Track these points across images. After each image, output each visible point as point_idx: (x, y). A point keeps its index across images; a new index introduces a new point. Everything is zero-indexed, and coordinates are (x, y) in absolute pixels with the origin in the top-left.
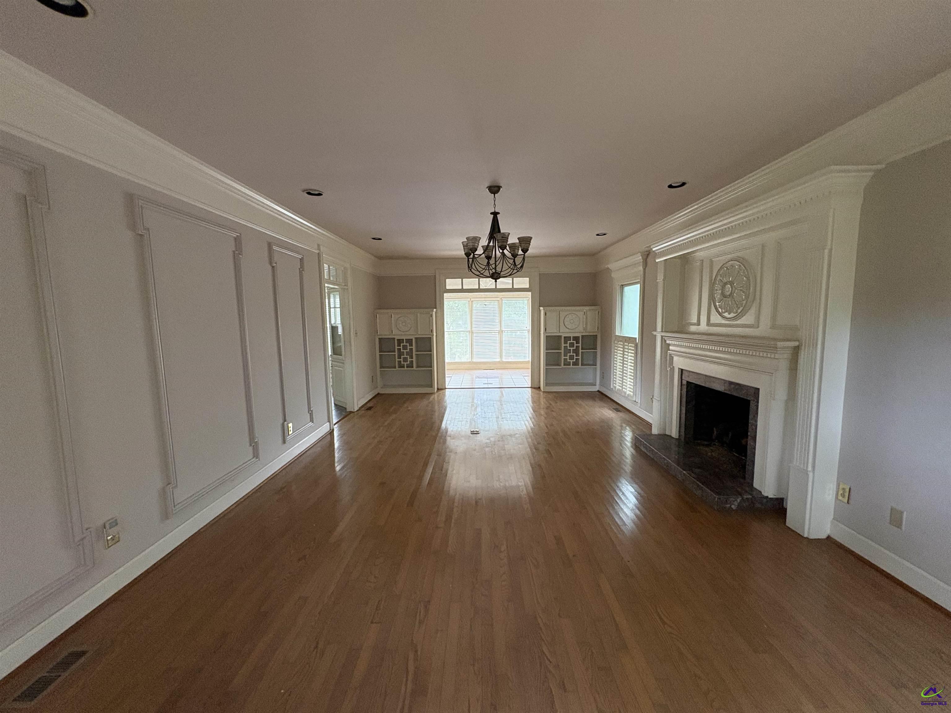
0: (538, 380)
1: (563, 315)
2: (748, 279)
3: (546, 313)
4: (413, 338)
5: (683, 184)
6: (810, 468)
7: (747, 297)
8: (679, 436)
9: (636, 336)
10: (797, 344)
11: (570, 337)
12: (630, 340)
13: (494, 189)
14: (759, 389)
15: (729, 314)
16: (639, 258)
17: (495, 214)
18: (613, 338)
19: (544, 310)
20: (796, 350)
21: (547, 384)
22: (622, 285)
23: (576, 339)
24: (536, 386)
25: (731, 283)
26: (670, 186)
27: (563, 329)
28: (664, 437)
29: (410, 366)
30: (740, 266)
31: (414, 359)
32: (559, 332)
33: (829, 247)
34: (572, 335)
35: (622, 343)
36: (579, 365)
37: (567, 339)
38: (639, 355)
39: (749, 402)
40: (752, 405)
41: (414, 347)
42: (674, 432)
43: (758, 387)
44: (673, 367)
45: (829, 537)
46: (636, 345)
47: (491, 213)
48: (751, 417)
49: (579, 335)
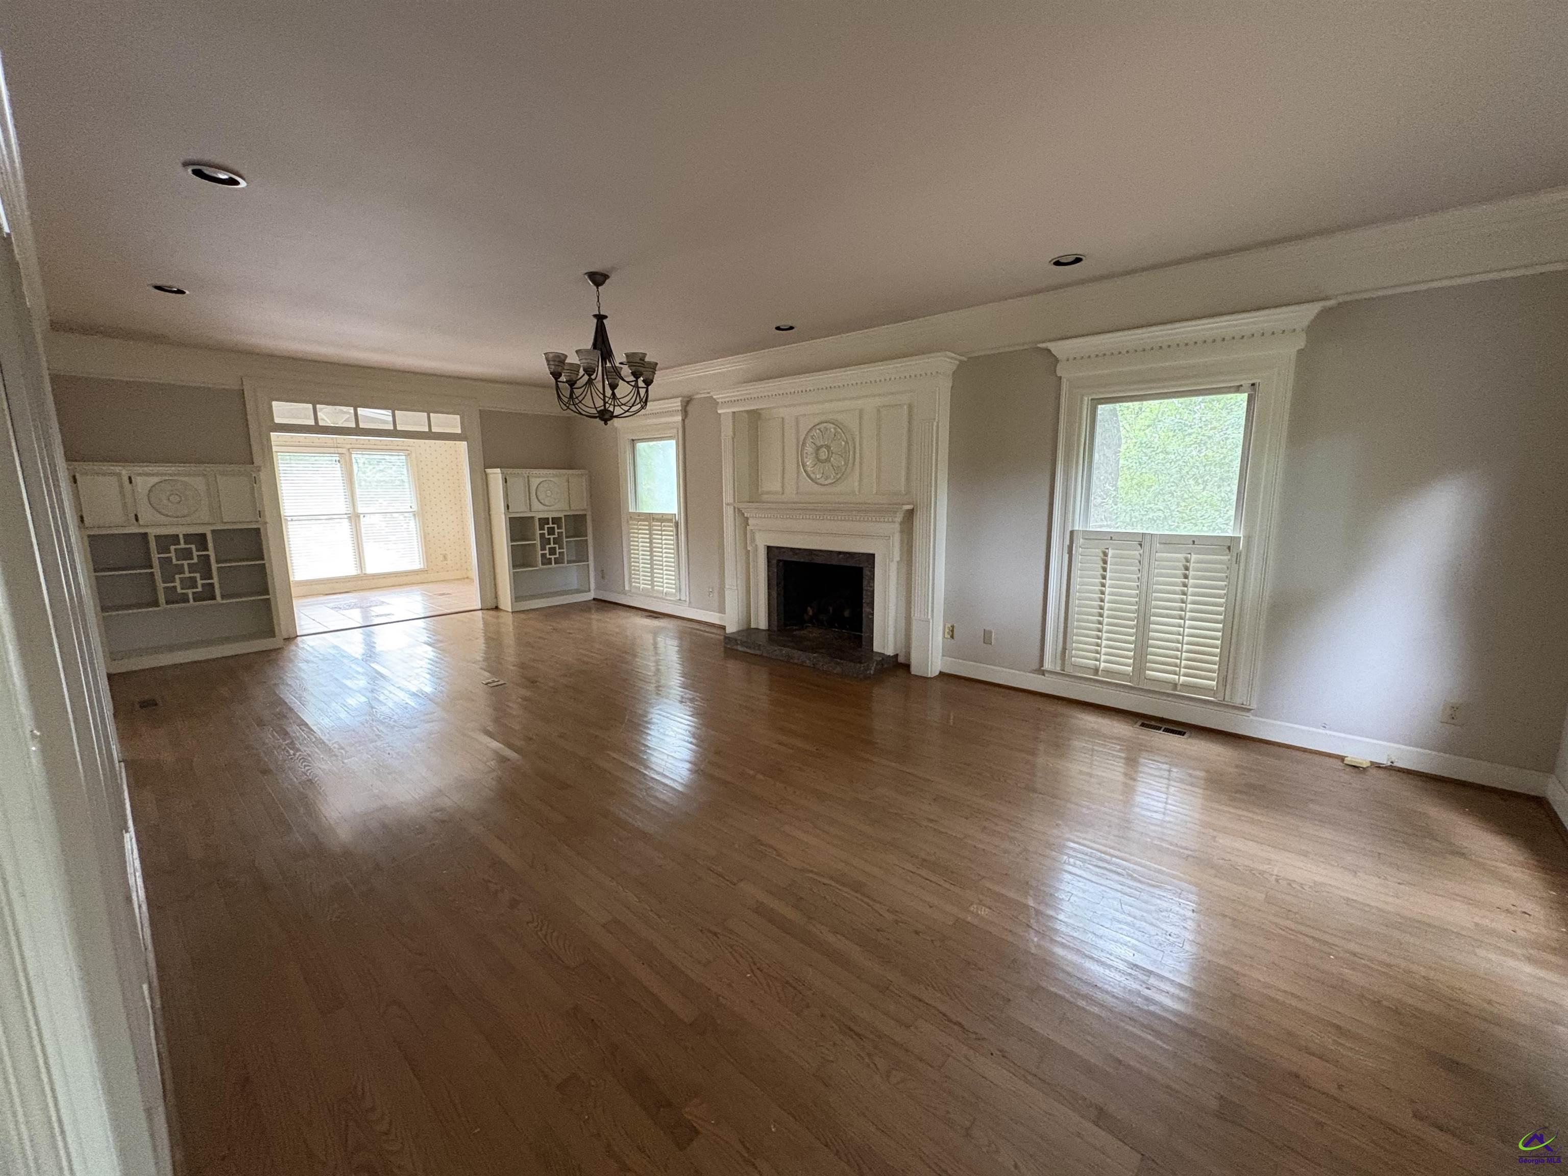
0: (493, 595)
1: (535, 482)
2: (847, 443)
3: (506, 479)
4: (207, 530)
5: (791, 328)
6: (930, 617)
7: (846, 464)
8: (769, 626)
9: (675, 510)
10: (909, 507)
11: (548, 518)
12: (662, 519)
13: (598, 279)
14: (873, 555)
15: (826, 479)
16: (677, 404)
17: (600, 318)
18: (624, 518)
19: (502, 473)
20: (910, 514)
21: (517, 598)
22: (633, 440)
23: (556, 520)
24: (489, 605)
25: (828, 447)
26: (778, 328)
27: (536, 505)
28: (749, 632)
29: (208, 594)
30: (835, 429)
31: (215, 580)
32: (531, 511)
33: (937, 420)
34: (550, 516)
35: (647, 523)
36: (563, 563)
37: (544, 521)
38: (683, 537)
39: (861, 569)
40: (866, 572)
41: (211, 553)
42: (761, 621)
43: (871, 552)
44: (756, 545)
45: (940, 672)
46: (677, 525)
47: (595, 316)
48: (865, 583)
49: (561, 515)
